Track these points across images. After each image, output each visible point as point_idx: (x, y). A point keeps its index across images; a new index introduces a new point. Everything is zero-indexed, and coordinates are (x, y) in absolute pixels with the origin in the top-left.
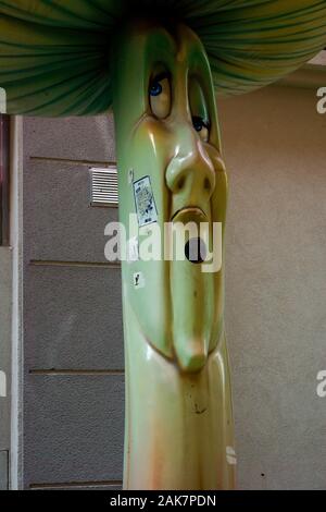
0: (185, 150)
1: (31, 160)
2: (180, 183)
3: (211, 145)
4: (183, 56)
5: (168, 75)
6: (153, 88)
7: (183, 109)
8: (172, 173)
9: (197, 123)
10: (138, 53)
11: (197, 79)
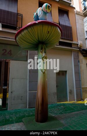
0: (44, 55)
1: (30, 54)
2: (43, 57)
3: (46, 54)
4: (44, 47)
5: (42, 48)
6: (41, 49)
7: (44, 51)
8: (43, 56)
9: (45, 52)
10: (40, 46)
11: (45, 49)
